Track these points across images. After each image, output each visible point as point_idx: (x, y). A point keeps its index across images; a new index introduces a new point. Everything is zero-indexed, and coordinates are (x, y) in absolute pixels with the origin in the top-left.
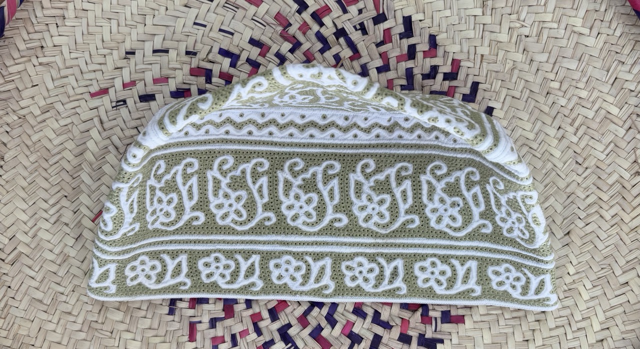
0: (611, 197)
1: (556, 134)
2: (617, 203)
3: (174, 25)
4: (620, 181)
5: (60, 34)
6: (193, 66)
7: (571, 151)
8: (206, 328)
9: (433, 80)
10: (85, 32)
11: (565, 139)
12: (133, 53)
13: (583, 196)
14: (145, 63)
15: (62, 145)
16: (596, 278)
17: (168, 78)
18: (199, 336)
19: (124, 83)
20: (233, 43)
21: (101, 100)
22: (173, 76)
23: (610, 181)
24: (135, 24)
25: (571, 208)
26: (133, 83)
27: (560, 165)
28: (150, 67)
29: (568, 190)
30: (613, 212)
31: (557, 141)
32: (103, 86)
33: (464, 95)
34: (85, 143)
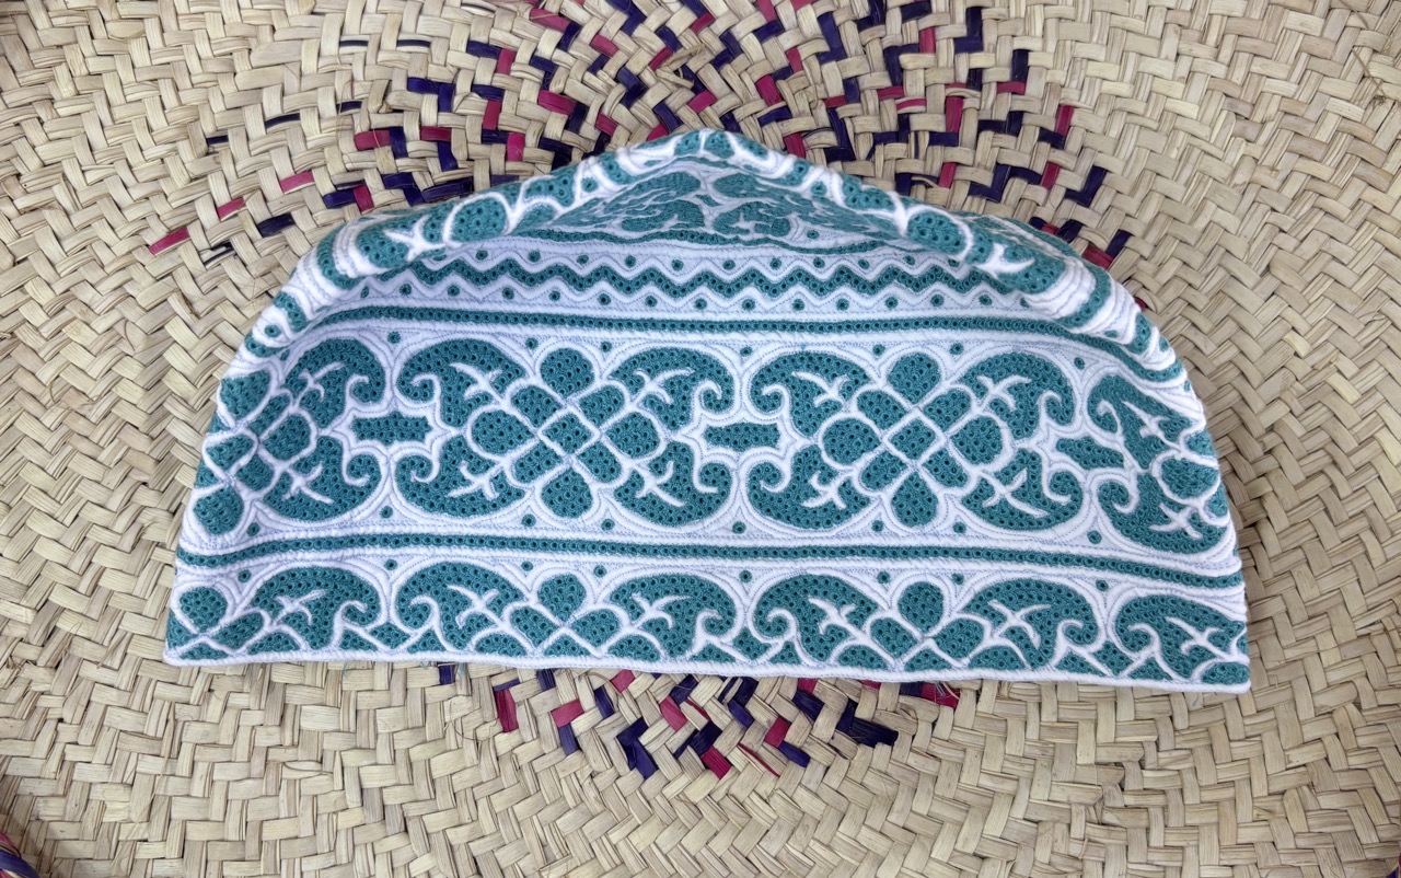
0: (1337, 168)
1: (1175, 71)
2: (1353, 175)
3: (297, 58)
4: (1345, 127)
5: (51, 136)
6: (358, 130)
7: (1217, 96)
8: (532, 692)
9: (882, 26)
10: (107, 121)
11: (1197, 77)
12: (224, 139)
13: (1276, 184)
14: (253, 153)
15: (111, 375)
16: (1358, 348)
17: (310, 170)
18: (521, 715)
19: (219, 205)
20: (435, 61)
21: (175, 254)
22: (322, 162)
23: (1324, 135)
24: (212, 77)
25: (1259, 214)
26: (238, 202)
27: (1203, 132)
28: (265, 157)
29: (1241, 178)
30: (1349, 197)
31: (1183, 86)
32: (174, 223)
33: (956, 40)
34: (161, 356)
